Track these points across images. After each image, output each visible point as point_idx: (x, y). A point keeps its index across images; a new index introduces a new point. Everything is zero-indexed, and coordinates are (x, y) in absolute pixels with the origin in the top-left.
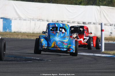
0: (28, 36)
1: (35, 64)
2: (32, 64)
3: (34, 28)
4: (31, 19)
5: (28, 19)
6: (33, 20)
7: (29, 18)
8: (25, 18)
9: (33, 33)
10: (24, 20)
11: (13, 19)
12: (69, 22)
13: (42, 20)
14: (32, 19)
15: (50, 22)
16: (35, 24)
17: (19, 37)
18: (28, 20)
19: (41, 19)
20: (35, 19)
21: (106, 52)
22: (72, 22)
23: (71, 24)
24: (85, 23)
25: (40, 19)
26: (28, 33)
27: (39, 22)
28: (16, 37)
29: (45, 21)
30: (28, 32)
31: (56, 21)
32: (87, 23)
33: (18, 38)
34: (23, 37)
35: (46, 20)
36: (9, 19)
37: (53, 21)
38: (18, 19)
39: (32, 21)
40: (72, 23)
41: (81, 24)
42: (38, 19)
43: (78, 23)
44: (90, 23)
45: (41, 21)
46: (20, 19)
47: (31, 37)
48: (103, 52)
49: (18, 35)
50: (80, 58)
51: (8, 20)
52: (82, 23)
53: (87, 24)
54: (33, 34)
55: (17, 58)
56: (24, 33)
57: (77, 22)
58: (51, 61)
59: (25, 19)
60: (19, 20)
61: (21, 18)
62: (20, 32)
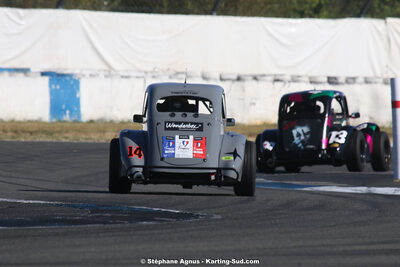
1: (164, 231)
2: (156, 232)
4: (146, 73)
5: (137, 74)
6: (154, 77)
7: (140, 71)
8: (127, 71)
10: (122, 77)
11: (84, 76)
12: (280, 78)
13: (184, 76)
14: (151, 72)
15: (215, 80)
18: (137, 77)
19: (182, 73)
20: (161, 73)
22: (288, 78)
23: (287, 85)
24: (335, 78)
25: (179, 70)
28: (95, 138)
29: (197, 77)
31: (235, 77)
32: (342, 80)
35: (200, 74)
36: (70, 75)
37: (224, 77)
38: (102, 74)
39: (149, 80)
40: (292, 84)
41: (321, 83)
42: (172, 72)
43: (311, 82)
44: (354, 79)
45: (181, 79)
46: (110, 73)
49: (104, 132)
50: (321, 206)
51: (68, 78)
52: (326, 79)
53: (342, 84)
55: (102, 211)
56: (123, 123)
57: (307, 79)
58: (219, 217)
59: (126, 74)
60: (106, 76)
61: (113, 72)
62: (112, 122)
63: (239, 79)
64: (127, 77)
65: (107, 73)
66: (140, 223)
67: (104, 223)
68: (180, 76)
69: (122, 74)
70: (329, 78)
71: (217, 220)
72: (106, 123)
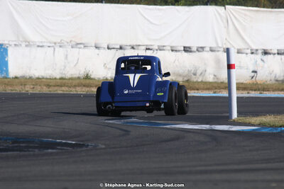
0: (48, 86)
1: (64, 157)
3: (65, 67)
4: (55, 43)
6: (60, 46)
7: (50, 43)
8: (42, 42)
9: (61, 79)
10: (38, 46)
11: (10, 45)
12: (150, 47)
13: (82, 46)
14: (59, 43)
15: (104, 48)
16: (66, 57)
17: (27, 89)
18: (49, 47)
19: (81, 44)
20: (66, 44)
21: (243, 119)
22: (157, 48)
23: (155, 52)
24: (189, 48)
25: (79, 42)
26: (50, 79)
27: (76, 50)
28: (18, 89)
29: (91, 46)
30: (48, 77)
31: (119, 47)
32: (194, 49)
33: (24, 92)
34: (38, 90)
36: (1, 45)
37: (111, 47)
38: (24, 44)
39: (57, 49)
40: (159, 51)
41: (179, 51)
42: (73, 43)
43: (172, 51)
44: (203, 48)
45: (80, 48)
46: (29, 44)
47: (56, 88)
48: (234, 121)
49: (25, 85)
50: (177, 138)
52: (182, 49)
53: (195, 52)
54: (61, 81)
55: (20, 142)
56: (38, 78)
57: (169, 48)
58: (103, 147)
59: (41, 45)
60: (26, 46)
61: (31, 43)
62: (30, 78)
63: (121, 48)
64: (42, 46)
65: (27, 43)
66: (46, 151)
67: (20, 151)
68: (79, 46)
69: (38, 44)
70: (184, 47)
71: (101, 149)
72: (26, 78)
